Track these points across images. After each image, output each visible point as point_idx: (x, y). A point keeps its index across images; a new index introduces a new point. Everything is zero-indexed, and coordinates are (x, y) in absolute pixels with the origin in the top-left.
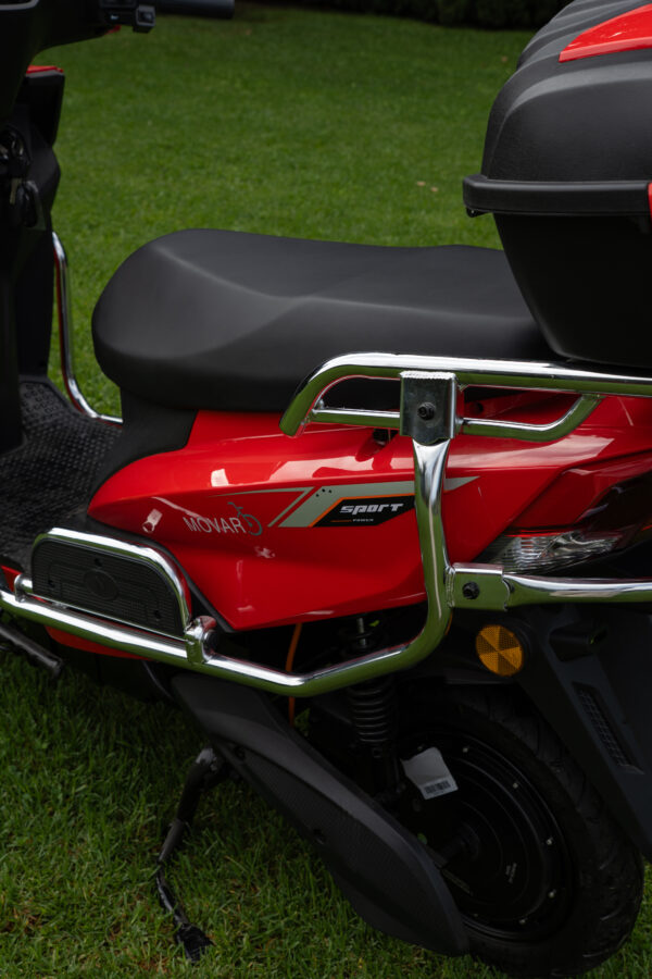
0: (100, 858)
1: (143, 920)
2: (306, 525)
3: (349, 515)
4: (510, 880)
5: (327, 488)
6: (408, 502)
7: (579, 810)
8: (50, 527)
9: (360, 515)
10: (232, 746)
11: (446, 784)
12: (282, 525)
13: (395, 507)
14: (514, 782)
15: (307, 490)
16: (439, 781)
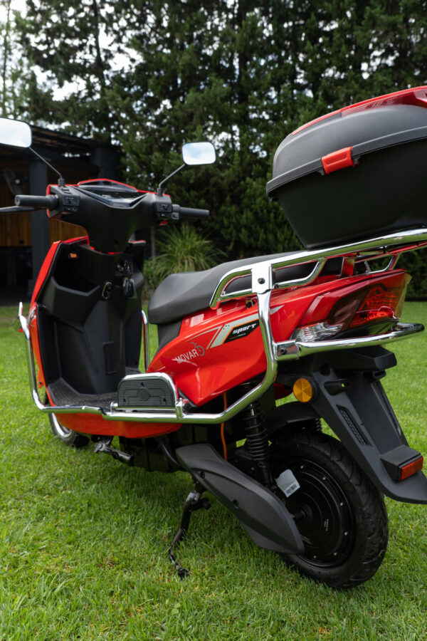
0: (145, 543)
1: (161, 565)
2: (220, 344)
3: (236, 334)
4: (327, 530)
5: (227, 324)
6: (257, 322)
7: (351, 481)
8: (124, 376)
9: (240, 333)
10: (200, 472)
11: (295, 486)
12: (212, 346)
13: (253, 326)
14: (323, 477)
15: (220, 327)
16: (292, 485)
